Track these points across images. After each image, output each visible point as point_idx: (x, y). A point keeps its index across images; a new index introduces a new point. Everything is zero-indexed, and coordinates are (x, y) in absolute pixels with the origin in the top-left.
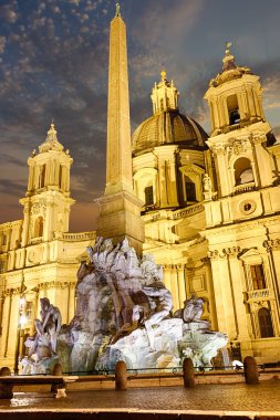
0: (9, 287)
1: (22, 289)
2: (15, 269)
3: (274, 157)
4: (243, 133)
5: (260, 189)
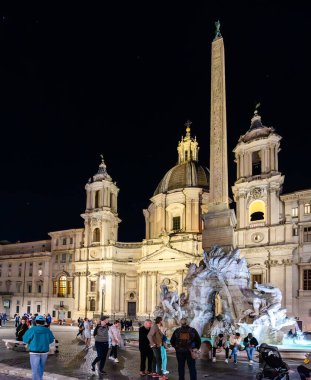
0: (77, 271)
1: (87, 273)
2: (80, 261)
3: (284, 203)
4: (262, 183)
5: (269, 226)
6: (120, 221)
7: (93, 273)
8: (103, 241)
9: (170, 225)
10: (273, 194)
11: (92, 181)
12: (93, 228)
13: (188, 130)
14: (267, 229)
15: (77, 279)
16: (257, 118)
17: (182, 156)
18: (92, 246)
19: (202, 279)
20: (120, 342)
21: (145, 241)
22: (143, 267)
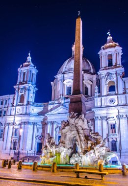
0: (7, 122)
3: (125, 82)
4: (113, 71)
5: (117, 94)
6: (37, 89)
7: (17, 123)
9: (65, 93)
10: (119, 77)
11: (22, 67)
12: (20, 94)
14: (116, 96)
15: (7, 127)
16: (110, 38)
18: (18, 106)
21: (50, 102)
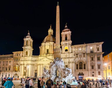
0: (21, 64)
2: (22, 61)
3: (72, 48)
4: (67, 42)
5: (69, 53)
6: (33, 49)
7: (25, 64)
8: (28, 55)
9: (46, 51)
10: (70, 45)
11: (26, 38)
12: (26, 51)
13: (51, 27)
14: (68, 54)
15: (21, 66)
16: (66, 26)
17: (49, 33)
18: (25, 56)
19: (54, 66)
20: (33, 85)
21: (40, 55)
22: (39, 63)
